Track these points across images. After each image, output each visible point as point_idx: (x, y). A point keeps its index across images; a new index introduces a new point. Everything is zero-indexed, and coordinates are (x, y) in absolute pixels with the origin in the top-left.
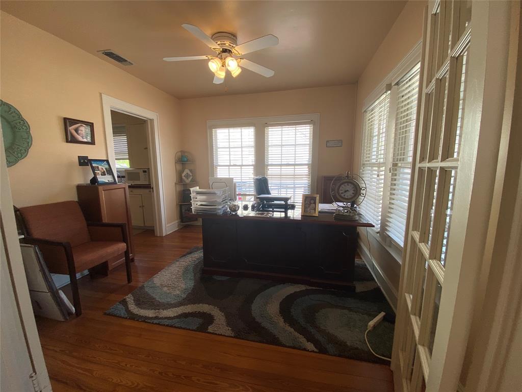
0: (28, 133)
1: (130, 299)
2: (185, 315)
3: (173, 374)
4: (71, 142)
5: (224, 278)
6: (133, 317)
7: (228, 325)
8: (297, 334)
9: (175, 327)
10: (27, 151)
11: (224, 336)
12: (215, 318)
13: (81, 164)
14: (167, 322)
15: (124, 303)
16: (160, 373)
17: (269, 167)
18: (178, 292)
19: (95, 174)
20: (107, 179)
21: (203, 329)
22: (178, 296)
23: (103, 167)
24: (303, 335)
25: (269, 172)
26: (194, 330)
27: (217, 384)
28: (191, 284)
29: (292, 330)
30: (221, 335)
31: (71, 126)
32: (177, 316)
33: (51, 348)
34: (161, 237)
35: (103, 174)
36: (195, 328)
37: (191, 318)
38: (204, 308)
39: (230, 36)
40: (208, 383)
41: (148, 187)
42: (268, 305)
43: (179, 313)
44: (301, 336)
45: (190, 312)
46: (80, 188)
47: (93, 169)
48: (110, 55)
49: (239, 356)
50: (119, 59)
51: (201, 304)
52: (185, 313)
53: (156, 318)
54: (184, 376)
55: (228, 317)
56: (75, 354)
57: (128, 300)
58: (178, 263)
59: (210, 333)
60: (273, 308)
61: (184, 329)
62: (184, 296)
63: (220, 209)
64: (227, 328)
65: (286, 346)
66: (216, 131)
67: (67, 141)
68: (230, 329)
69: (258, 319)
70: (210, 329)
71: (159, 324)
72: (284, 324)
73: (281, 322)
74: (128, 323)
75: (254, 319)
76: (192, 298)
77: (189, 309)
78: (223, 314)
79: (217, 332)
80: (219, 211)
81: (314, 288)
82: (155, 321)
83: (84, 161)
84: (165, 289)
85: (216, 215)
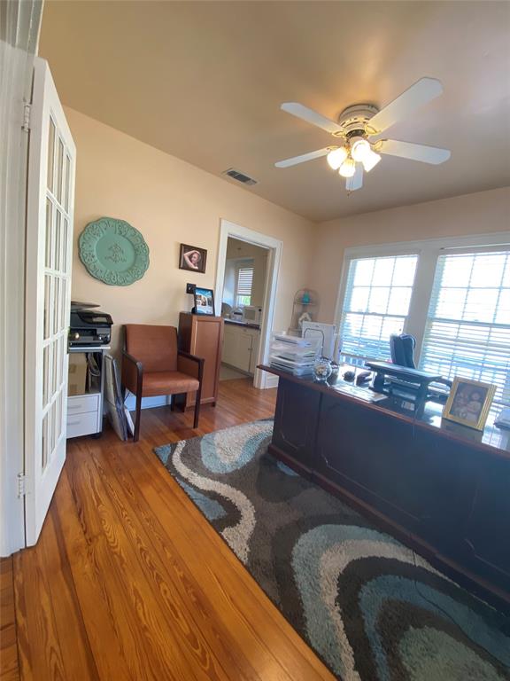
0: (147, 256)
1: (182, 444)
2: (213, 496)
3: (150, 561)
4: (182, 268)
5: (291, 473)
6: (170, 467)
7: (250, 542)
8: (343, 638)
9: (194, 503)
10: (143, 273)
11: (235, 554)
12: (241, 522)
13: (188, 292)
14: (191, 492)
15: (174, 447)
16: (142, 549)
17: (434, 323)
18: (227, 462)
19: (195, 302)
20: (206, 310)
21: (218, 525)
22: (223, 466)
23: (206, 297)
24: (354, 650)
25: (432, 331)
26: (209, 521)
27: (177, 616)
28: (247, 459)
29: (341, 625)
30: (232, 550)
31: (185, 252)
32: (205, 491)
33: (96, 461)
34: (258, 390)
35: (204, 304)
36: (211, 519)
37: (216, 502)
38: (239, 498)
39: (366, 107)
40: (171, 605)
41: (257, 328)
42: (328, 552)
43: (210, 489)
44: (350, 649)
45: (222, 494)
46: (182, 315)
47: (196, 297)
48: (232, 174)
49: (231, 599)
50: (243, 179)
51: (239, 492)
52: (215, 493)
53: (186, 480)
54: (157, 574)
55: (259, 529)
56: (104, 477)
57: (179, 445)
58: (252, 426)
59: (222, 537)
60: (333, 563)
61: (200, 511)
62: (229, 470)
63: (298, 368)
64: (246, 546)
65: (309, 645)
66: (356, 262)
67: (180, 268)
68: (248, 549)
69: (296, 564)
70: (226, 532)
71: (183, 489)
72: (333, 603)
73: (330, 595)
74: (161, 470)
75: (290, 559)
76: (236, 478)
77: (223, 489)
78: (255, 522)
79: (231, 544)
80: (298, 370)
81: (441, 575)
82: (183, 484)
83: (191, 289)
84: (219, 451)
85: (291, 374)
